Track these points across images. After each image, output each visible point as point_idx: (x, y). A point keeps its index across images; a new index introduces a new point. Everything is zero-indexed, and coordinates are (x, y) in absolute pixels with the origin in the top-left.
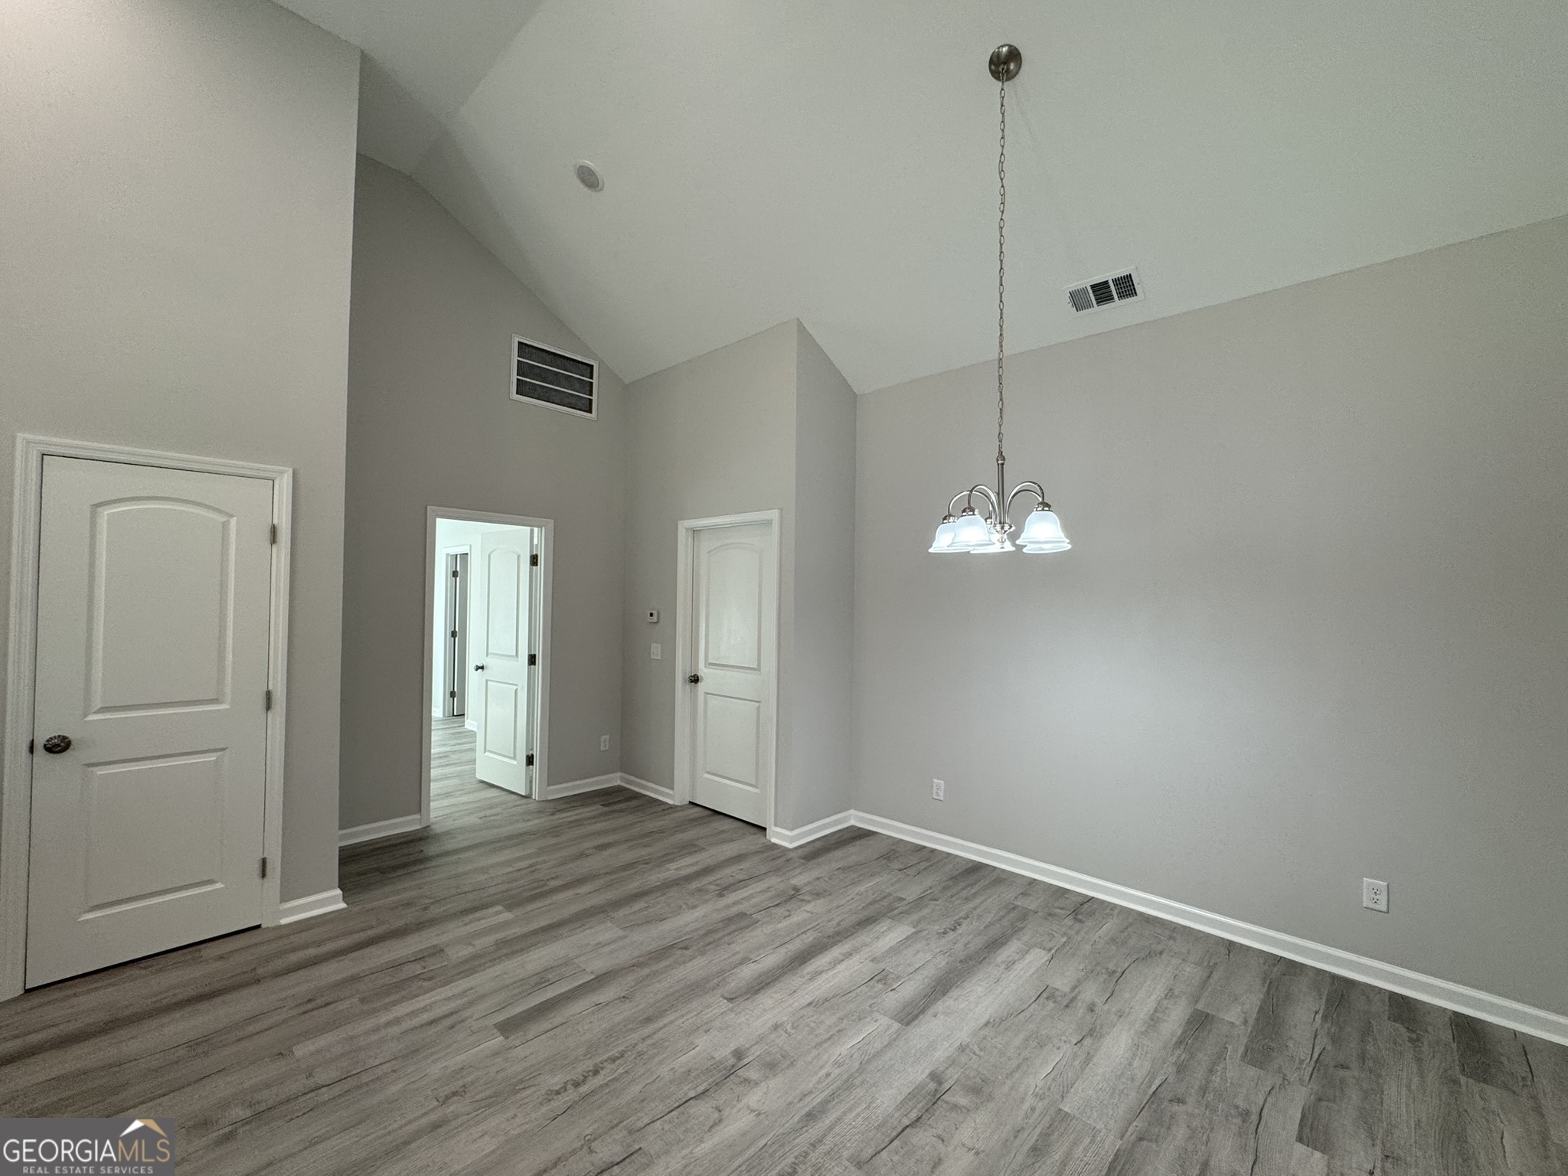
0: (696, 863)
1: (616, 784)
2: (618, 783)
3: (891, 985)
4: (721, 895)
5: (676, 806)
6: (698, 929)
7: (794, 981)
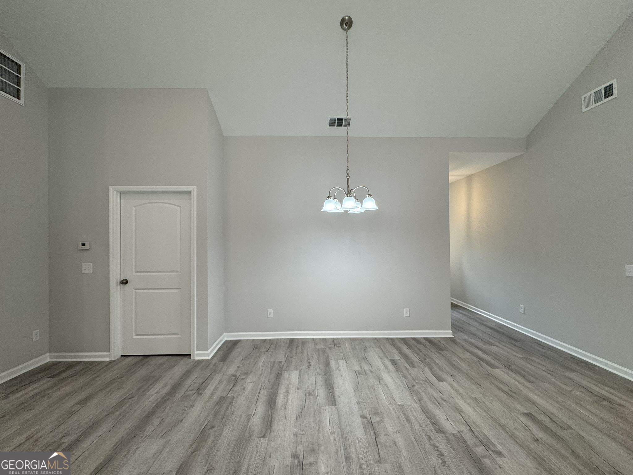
0: (165, 385)
1: (46, 362)
2: (48, 360)
3: (315, 395)
4: (199, 394)
5: (114, 361)
6: (208, 416)
7: (279, 413)
